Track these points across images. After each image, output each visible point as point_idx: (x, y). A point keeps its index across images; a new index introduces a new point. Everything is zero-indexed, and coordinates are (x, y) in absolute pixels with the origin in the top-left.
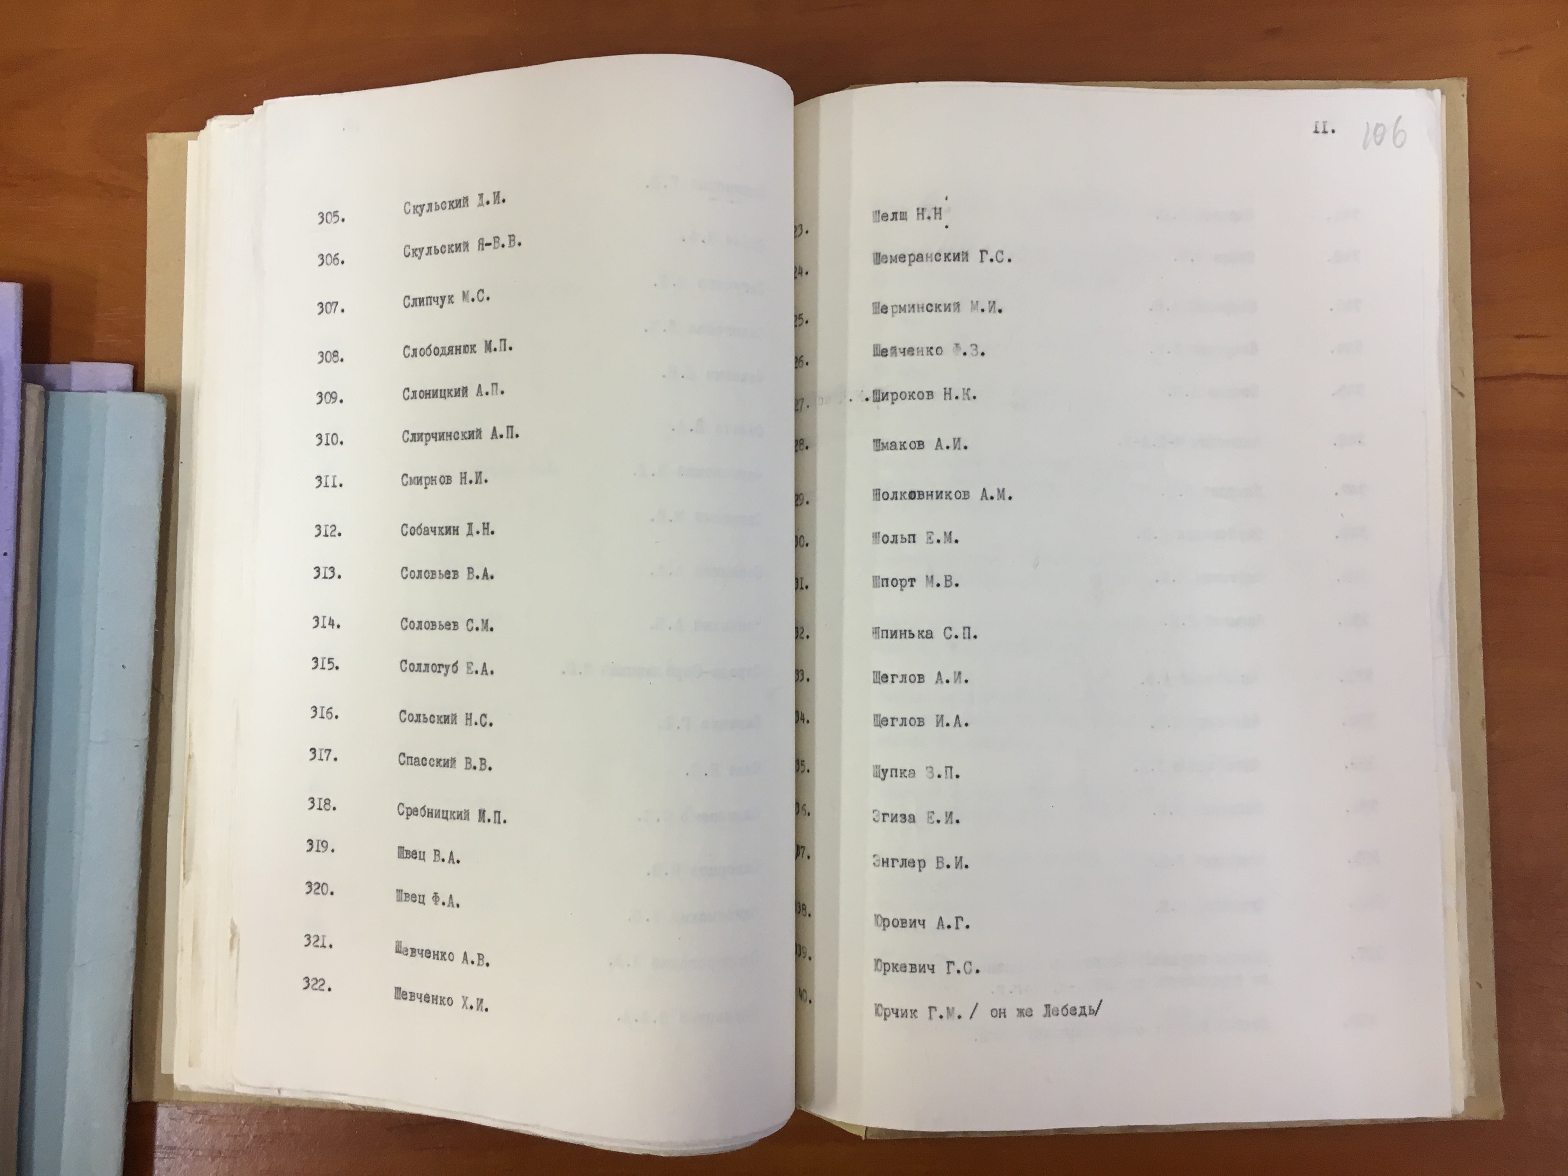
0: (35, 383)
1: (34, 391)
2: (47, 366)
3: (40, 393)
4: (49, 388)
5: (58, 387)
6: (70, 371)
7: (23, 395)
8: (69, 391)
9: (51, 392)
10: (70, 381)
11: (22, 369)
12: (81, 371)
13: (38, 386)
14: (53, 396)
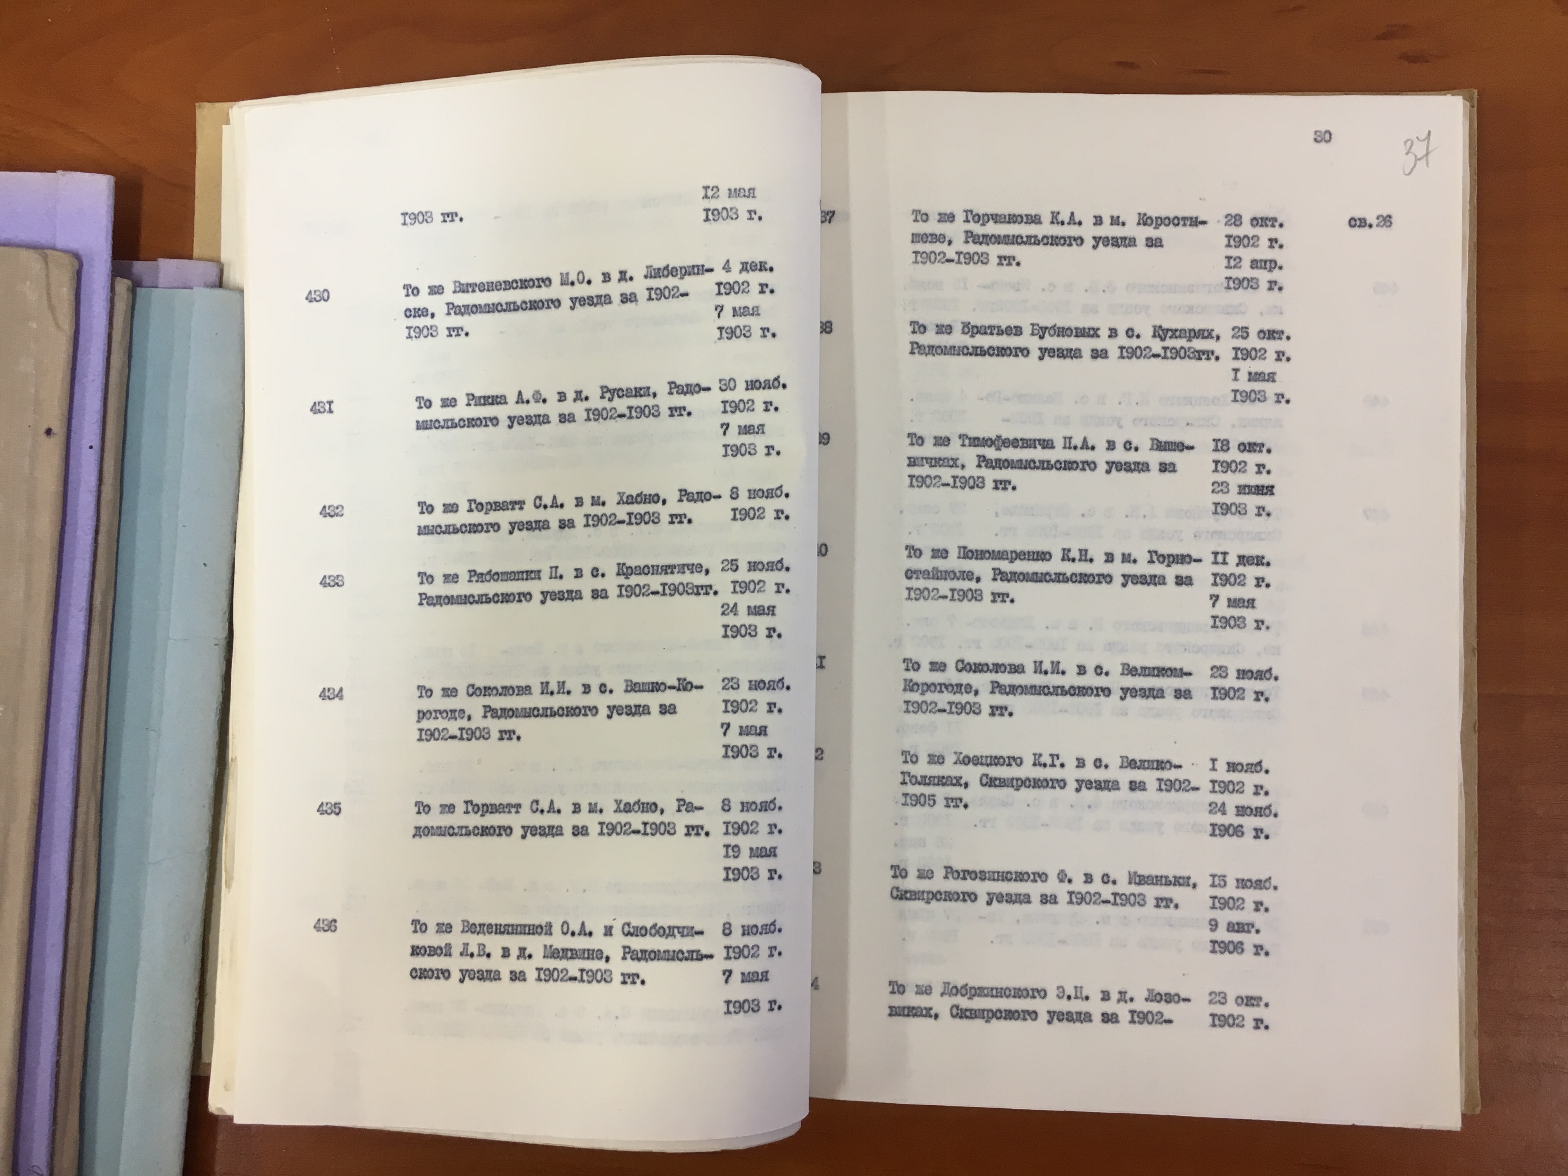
0: (123, 277)
1: (123, 285)
2: (135, 262)
3: (128, 290)
4: (136, 285)
5: (144, 283)
6: (157, 270)
7: (112, 289)
8: (157, 287)
9: (138, 289)
10: (157, 277)
11: (113, 265)
12: (167, 267)
13: (126, 281)
14: (141, 291)
